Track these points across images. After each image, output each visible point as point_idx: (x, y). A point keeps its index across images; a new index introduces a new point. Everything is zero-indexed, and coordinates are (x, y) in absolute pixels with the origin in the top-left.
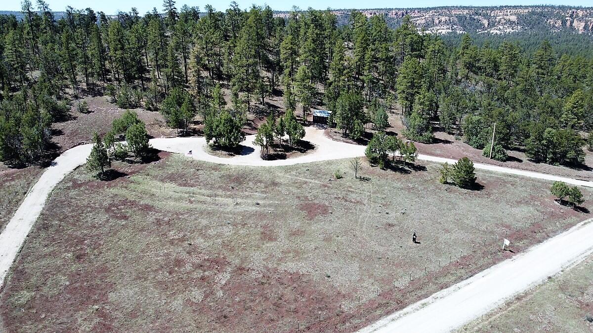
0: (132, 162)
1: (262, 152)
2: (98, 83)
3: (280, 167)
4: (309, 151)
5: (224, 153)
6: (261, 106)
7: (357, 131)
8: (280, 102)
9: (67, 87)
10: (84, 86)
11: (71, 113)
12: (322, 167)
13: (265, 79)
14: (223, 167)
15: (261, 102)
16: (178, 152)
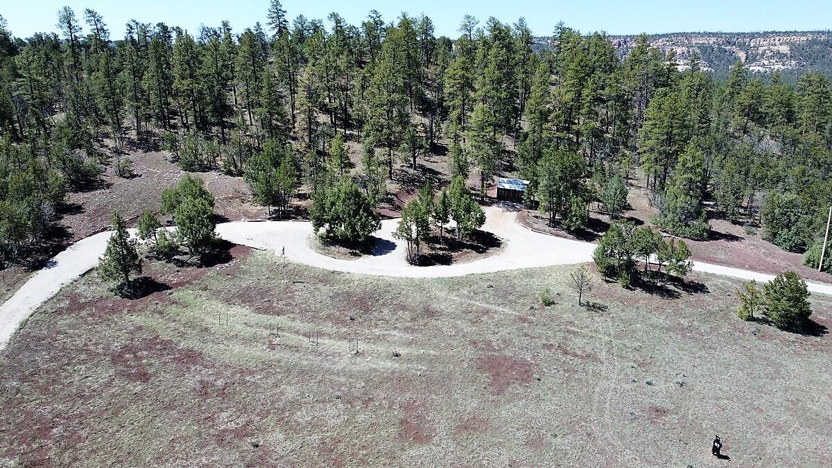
0: (182, 264)
1: (409, 250)
2: (157, 131)
3: (440, 280)
4: (491, 250)
5: (343, 250)
6: (411, 171)
7: (575, 215)
8: (443, 165)
9: (107, 136)
10: (133, 135)
11: (104, 178)
12: (515, 281)
13: (419, 127)
14: (338, 277)
15: (411, 164)
16: (265, 248)
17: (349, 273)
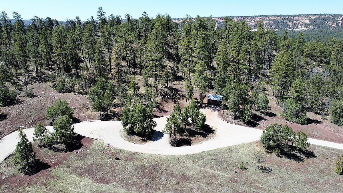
1: (171, 139)
2: (45, 71)
3: (188, 156)
4: (210, 135)
5: (138, 138)
6: (166, 90)
9: (21, 75)
10: (34, 74)
11: (19, 98)
13: (168, 67)
14: (137, 156)
15: (166, 86)
16: (99, 138)
17: (142, 153)
